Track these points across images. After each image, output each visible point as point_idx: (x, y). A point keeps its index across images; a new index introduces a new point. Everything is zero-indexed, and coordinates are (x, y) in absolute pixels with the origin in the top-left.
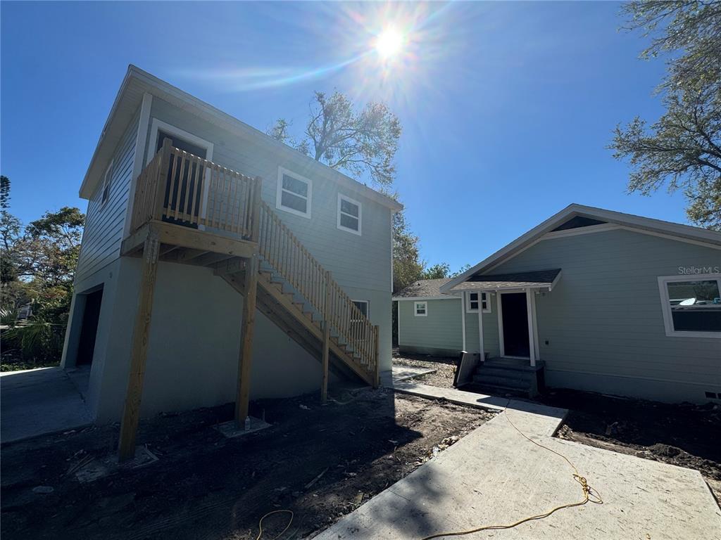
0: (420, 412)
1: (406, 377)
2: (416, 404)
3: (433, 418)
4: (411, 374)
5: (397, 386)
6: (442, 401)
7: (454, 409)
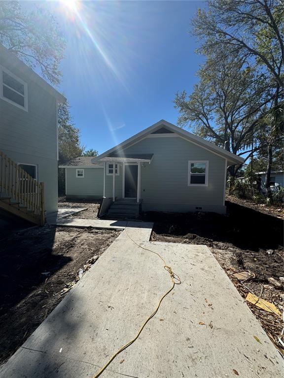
0: (73, 239)
1: (67, 215)
2: (72, 234)
3: (83, 242)
4: (71, 212)
5: (59, 222)
6: (89, 229)
7: (97, 233)
